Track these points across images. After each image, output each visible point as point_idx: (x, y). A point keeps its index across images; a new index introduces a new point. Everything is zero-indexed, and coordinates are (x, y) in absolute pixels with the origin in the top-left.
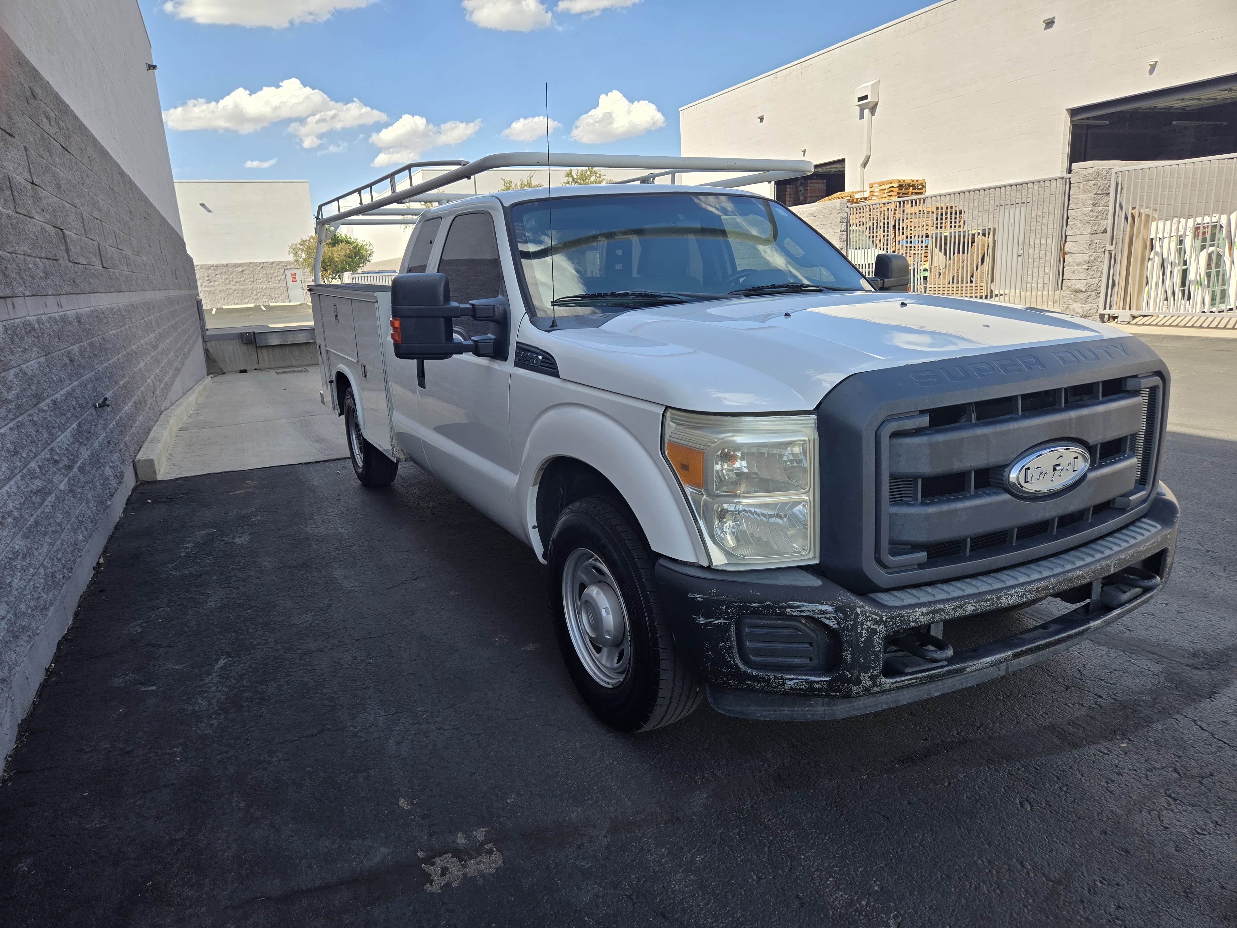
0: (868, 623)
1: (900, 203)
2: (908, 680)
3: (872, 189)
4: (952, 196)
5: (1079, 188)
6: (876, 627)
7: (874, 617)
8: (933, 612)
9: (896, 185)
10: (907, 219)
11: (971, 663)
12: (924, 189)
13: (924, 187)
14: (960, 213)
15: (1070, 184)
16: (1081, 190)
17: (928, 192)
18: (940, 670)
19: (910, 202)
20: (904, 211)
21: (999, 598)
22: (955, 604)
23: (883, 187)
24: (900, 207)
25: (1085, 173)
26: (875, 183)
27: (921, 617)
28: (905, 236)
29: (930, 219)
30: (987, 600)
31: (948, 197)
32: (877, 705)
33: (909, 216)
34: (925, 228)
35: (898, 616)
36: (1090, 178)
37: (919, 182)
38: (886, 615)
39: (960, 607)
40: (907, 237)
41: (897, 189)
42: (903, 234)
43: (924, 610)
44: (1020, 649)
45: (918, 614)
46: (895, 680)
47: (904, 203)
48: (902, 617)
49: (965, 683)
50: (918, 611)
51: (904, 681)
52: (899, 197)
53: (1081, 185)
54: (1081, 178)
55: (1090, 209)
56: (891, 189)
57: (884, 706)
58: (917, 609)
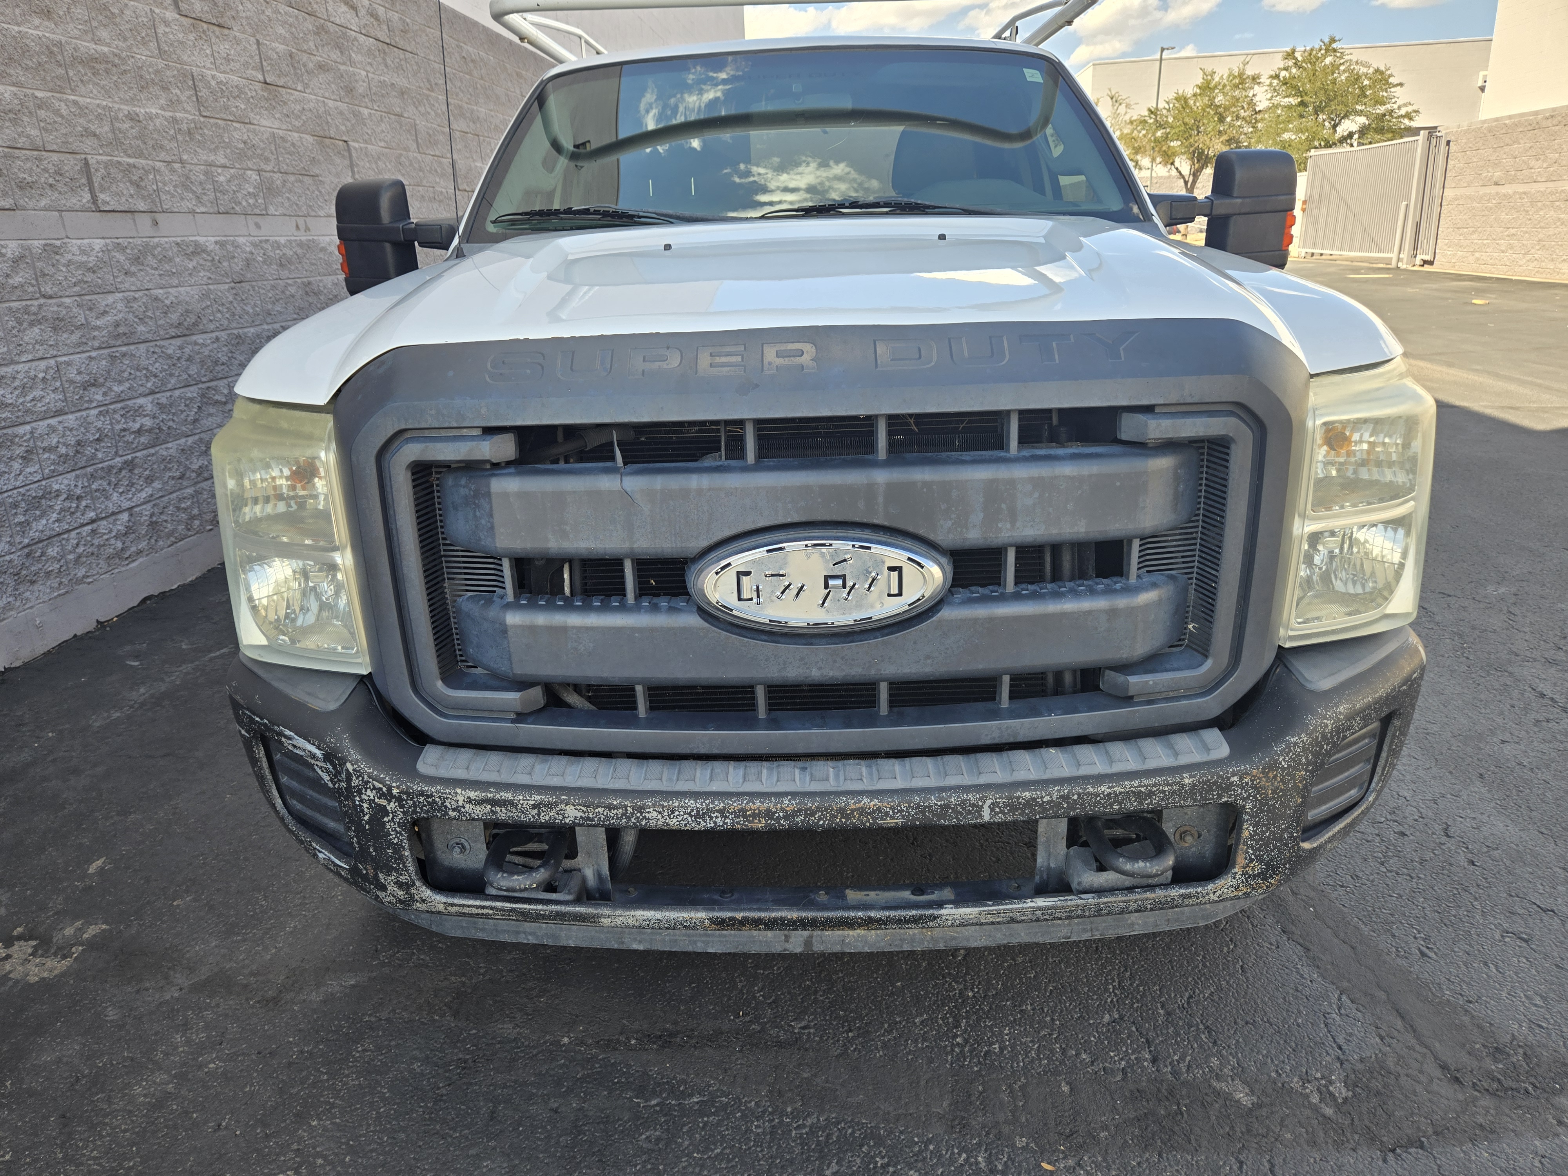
0: (369, 792)
2: (477, 907)
6: (383, 802)
7: (378, 785)
8: (494, 802)
11: (606, 911)
18: (540, 907)
21: (641, 809)
22: (538, 797)
27: (467, 806)
30: (610, 807)
32: (518, 933)
35: (422, 793)
38: (398, 787)
39: (550, 806)
43: (473, 794)
44: (729, 914)
45: (461, 799)
46: (450, 900)
48: (428, 796)
49: (699, 944)
50: (461, 795)
51: (469, 906)
57: (530, 937)
58: (459, 791)
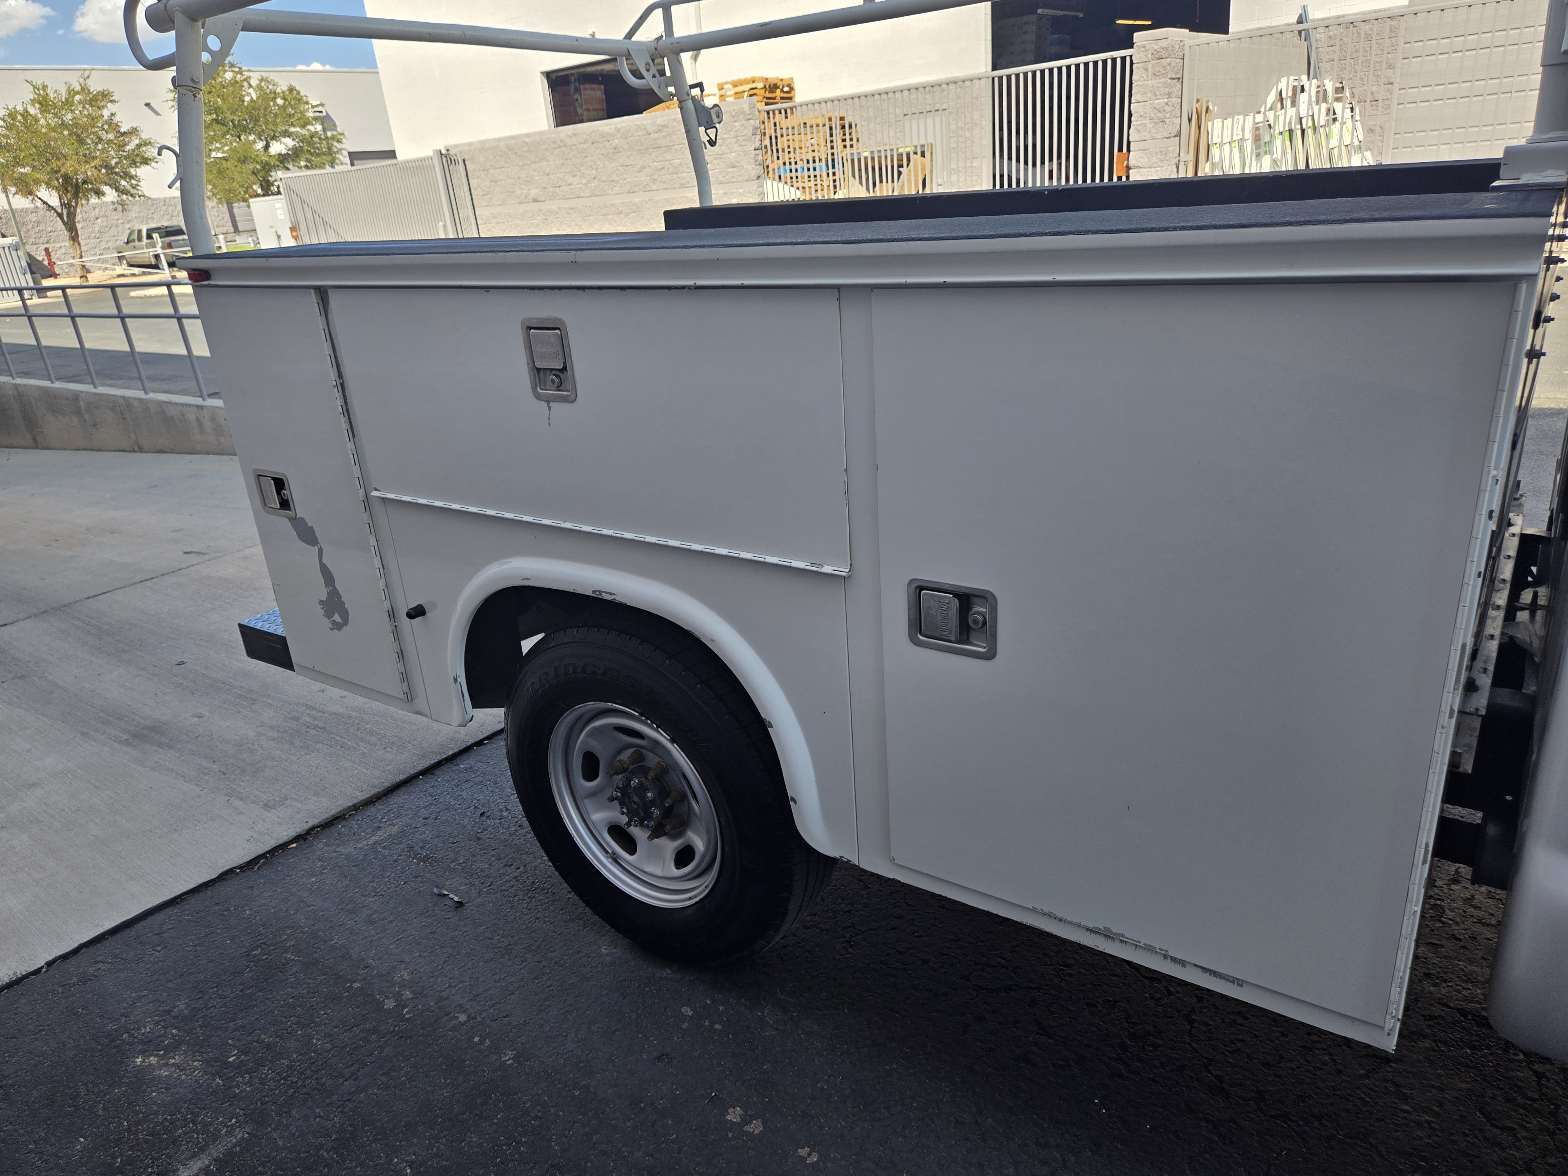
1: (768, 113)
3: (723, 92)
4: (836, 102)
5: (1147, 70)
9: (760, 85)
10: (782, 136)
12: (793, 92)
13: (792, 89)
14: (850, 127)
15: (1132, 63)
16: (1150, 73)
17: (800, 96)
19: (783, 111)
20: (775, 124)
23: (740, 89)
24: (769, 118)
25: (1156, 47)
26: (727, 83)
28: (781, 162)
29: (821, 134)
31: (829, 104)
33: (784, 131)
34: (811, 149)
36: (1163, 54)
37: (785, 83)
40: (784, 164)
41: (763, 91)
42: (778, 158)
47: (774, 113)
52: (767, 104)
53: (1150, 66)
54: (1150, 56)
55: (1166, 100)
56: (752, 92)
